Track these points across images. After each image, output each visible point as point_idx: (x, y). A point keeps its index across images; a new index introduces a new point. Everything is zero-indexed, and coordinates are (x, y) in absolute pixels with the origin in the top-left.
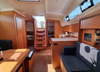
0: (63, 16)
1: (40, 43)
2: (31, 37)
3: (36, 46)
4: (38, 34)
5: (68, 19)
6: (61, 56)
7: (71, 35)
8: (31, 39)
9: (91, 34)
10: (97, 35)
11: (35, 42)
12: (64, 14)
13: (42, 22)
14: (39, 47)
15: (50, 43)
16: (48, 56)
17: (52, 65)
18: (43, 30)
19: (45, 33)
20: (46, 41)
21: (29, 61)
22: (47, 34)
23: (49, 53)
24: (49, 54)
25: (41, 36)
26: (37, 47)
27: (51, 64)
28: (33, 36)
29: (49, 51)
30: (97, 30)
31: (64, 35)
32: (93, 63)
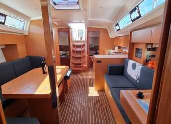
0: (111, 23)
1: (78, 62)
2: (65, 55)
3: (73, 65)
4: (75, 49)
5: (117, 28)
6: (105, 76)
7: (124, 50)
8: (64, 56)
9: (142, 49)
10: (148, 50)
11: (71, 60)
12: (112, 20)
13: (80, 32)
14: (76, 67)
15: (92, 60)
16: (90, 79)
17: (94, 88)
18: (82, 44)
19: (85, 48)
20: (86, 60)
21: (68, 80)
22: (89, 50)
23: (90, 75)
24: (91, 77)
25: (80, 52)
26: (74, 67)
27: (93, 86)
28: (68, 52)
29: (90, 73)
30: (148, 44)
31: (112, 51)
32: (137, 80)
